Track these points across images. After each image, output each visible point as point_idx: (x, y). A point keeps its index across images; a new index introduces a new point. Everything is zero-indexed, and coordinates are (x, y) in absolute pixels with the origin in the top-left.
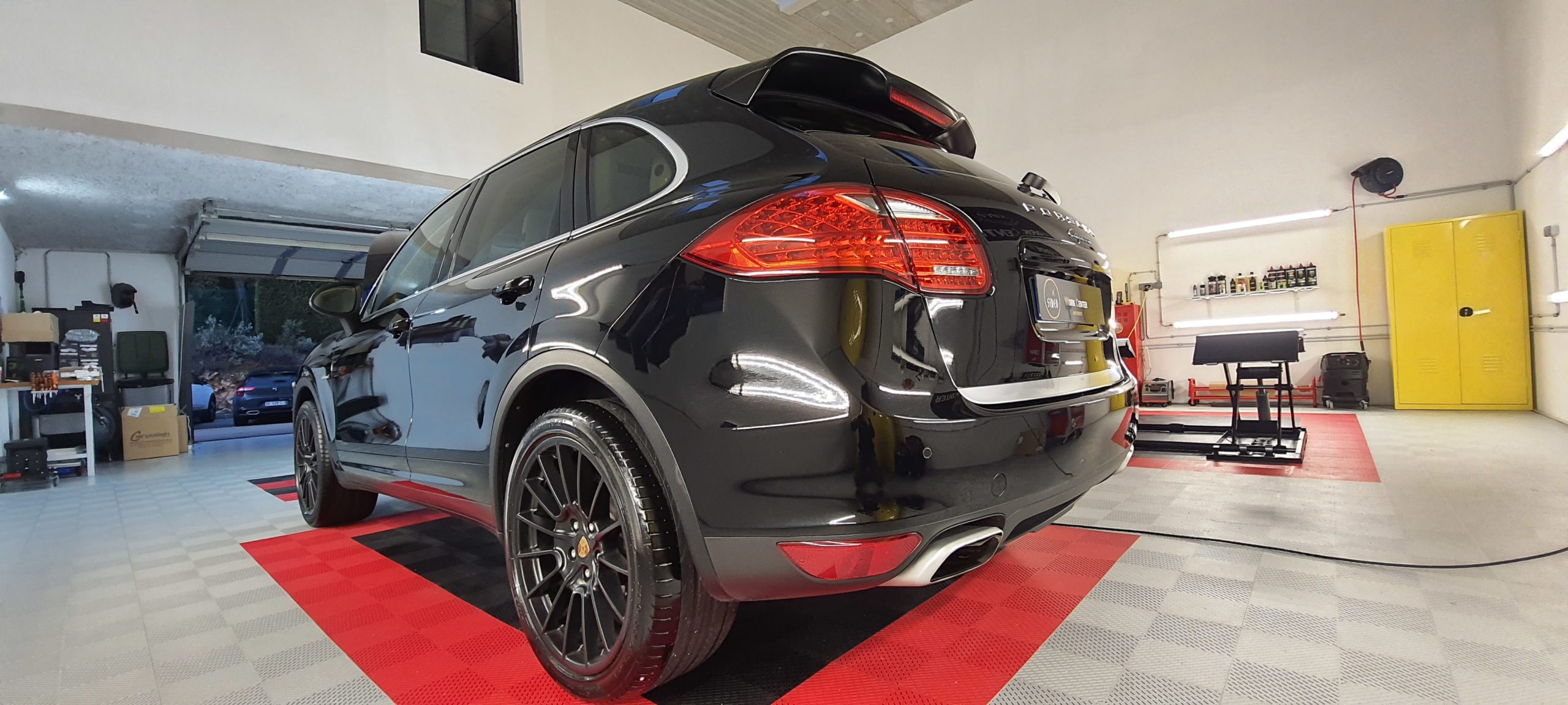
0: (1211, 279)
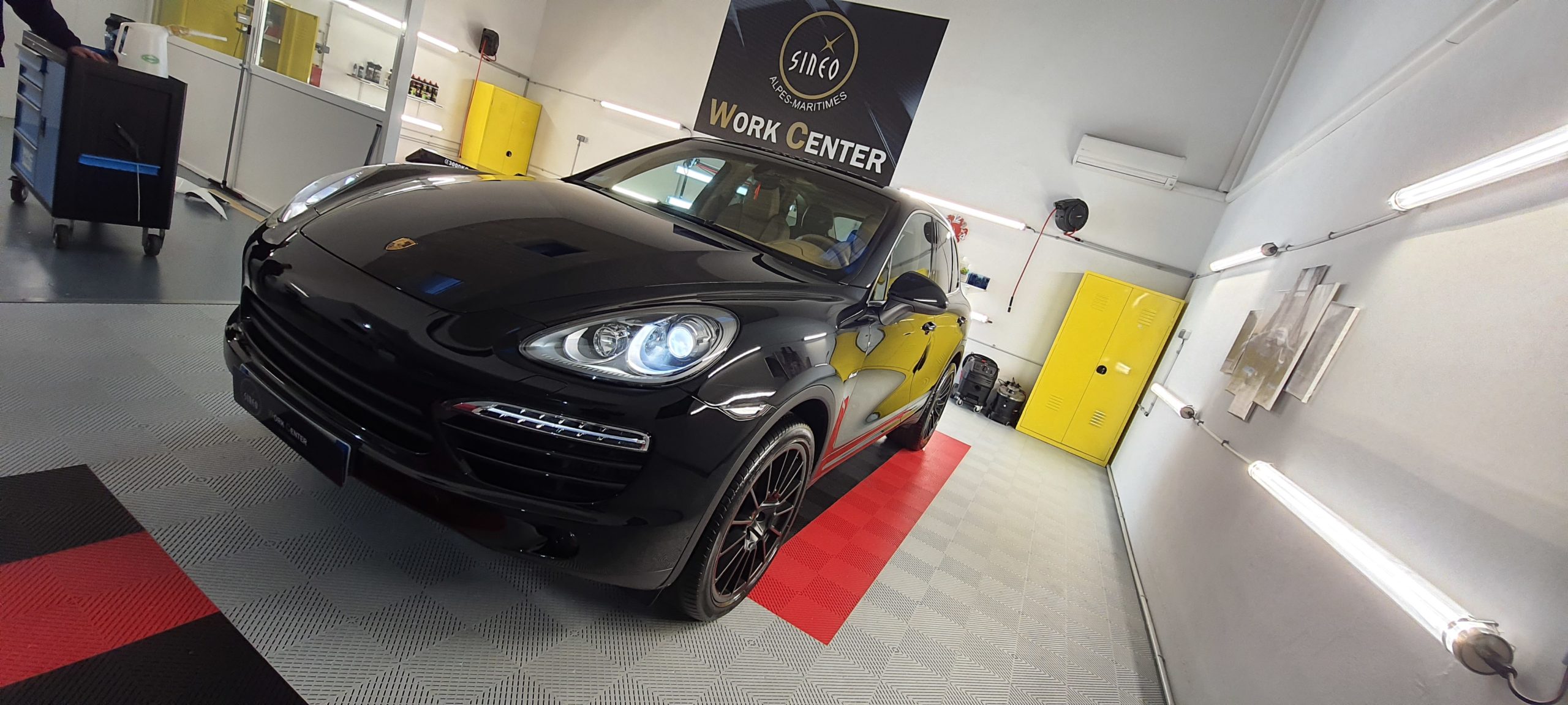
0: (370, 64)
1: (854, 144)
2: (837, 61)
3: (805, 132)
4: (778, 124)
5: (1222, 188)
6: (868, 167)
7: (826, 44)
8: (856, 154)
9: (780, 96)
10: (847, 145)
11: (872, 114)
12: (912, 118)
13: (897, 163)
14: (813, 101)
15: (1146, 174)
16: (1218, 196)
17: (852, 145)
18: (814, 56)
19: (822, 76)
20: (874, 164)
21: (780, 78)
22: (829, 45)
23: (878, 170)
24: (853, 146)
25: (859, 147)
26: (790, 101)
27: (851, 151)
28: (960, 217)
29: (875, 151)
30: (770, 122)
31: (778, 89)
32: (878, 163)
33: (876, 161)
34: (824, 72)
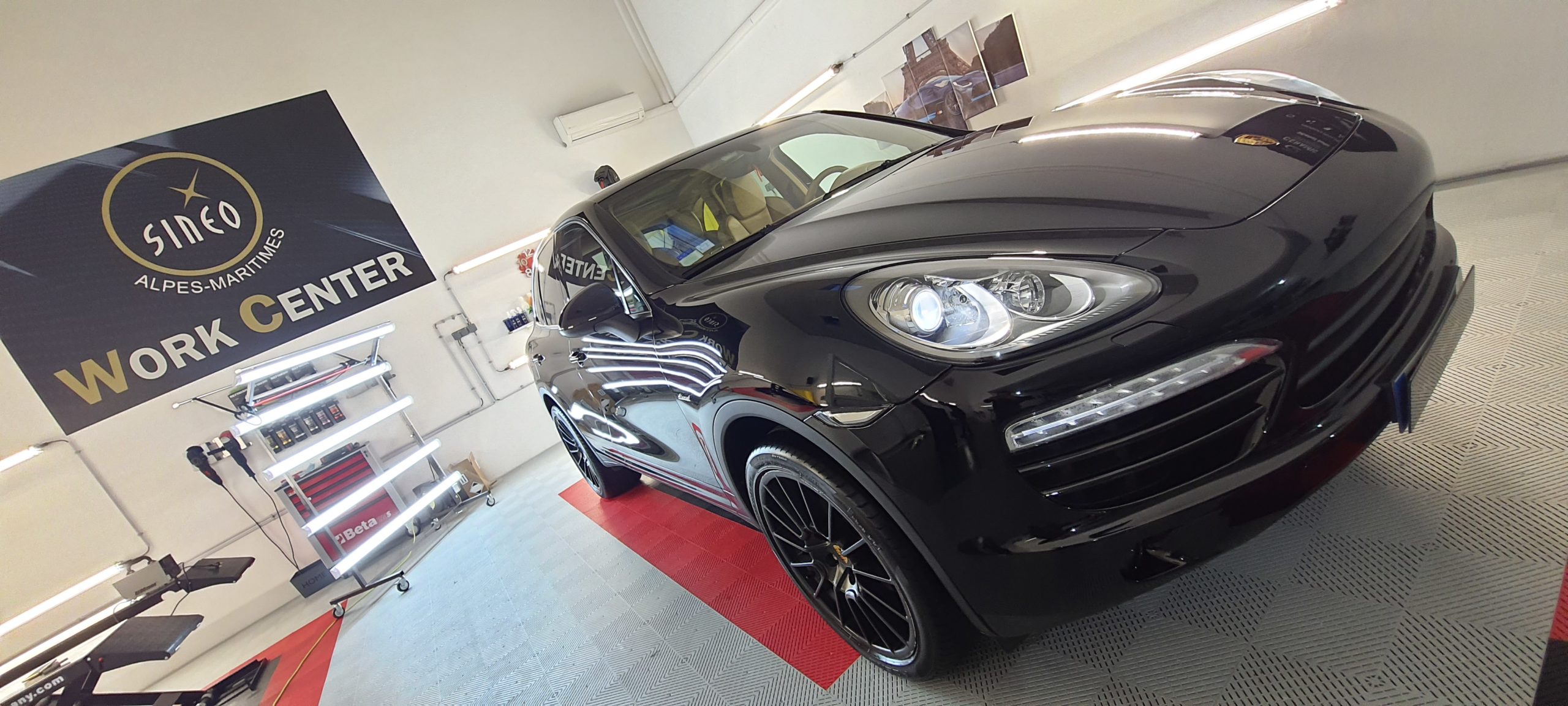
1: (349, 269)
2: (222, 204)
3: (267, 301)
4: (216, 323)
5: (666, 100)
6: (393, 278)
7: (185, 195)
8: (364, 278)
9: (179, 292)
10: (342, 276)
11: (337, 228)
12: (387, 202)
13: (419, 252)
14: (242, 264)
15: (627, 118)
16: (669, 107)
17: (349, 271)
18: (179, 219)
19: (221, 232)
20: (396, 271)
21: (151, 273)
22: (190, 193)
23: (407, 272)
24: (351, 272)
25: (359, 269)
26: (203, 287)
27: (354, 279)
28: (529, 250)
29: (383, 260)
30: (200, 330)
31: (165, 286)
32: (400, 265)
33: (394, 266)
34: (219, 223)
